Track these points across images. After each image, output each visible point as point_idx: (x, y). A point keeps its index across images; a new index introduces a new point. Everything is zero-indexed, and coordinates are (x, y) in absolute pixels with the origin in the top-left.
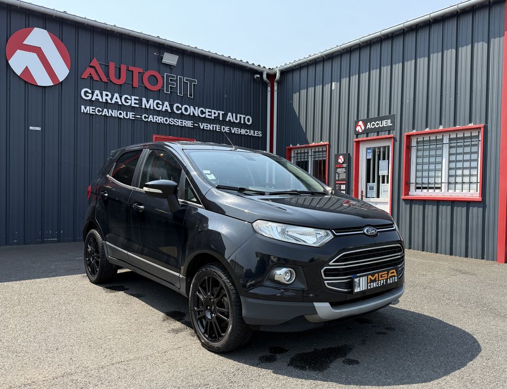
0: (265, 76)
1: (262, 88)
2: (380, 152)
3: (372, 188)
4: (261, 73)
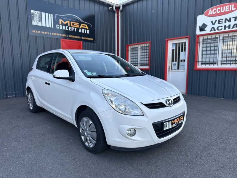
0: (114, 8)
1: (113, 15)
2: (180, 45)
3: (175, 65)
4: (112, 7)
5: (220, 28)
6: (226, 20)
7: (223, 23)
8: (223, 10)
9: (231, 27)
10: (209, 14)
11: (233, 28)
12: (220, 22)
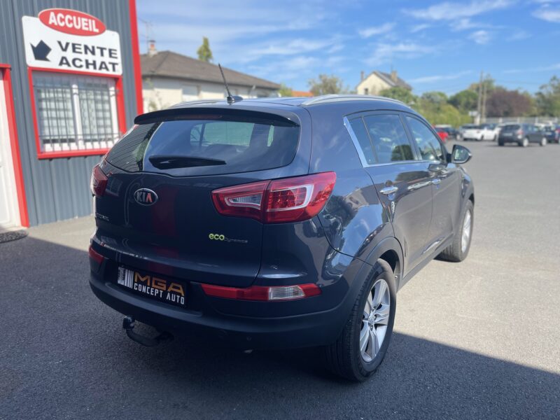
5: (78, 63)
6: (86, 48)
7: (81, 53)
8: (77, 24)
9: (98, 66)
10: (50, 22)
11: (101, 68)
12: (77, 50)
